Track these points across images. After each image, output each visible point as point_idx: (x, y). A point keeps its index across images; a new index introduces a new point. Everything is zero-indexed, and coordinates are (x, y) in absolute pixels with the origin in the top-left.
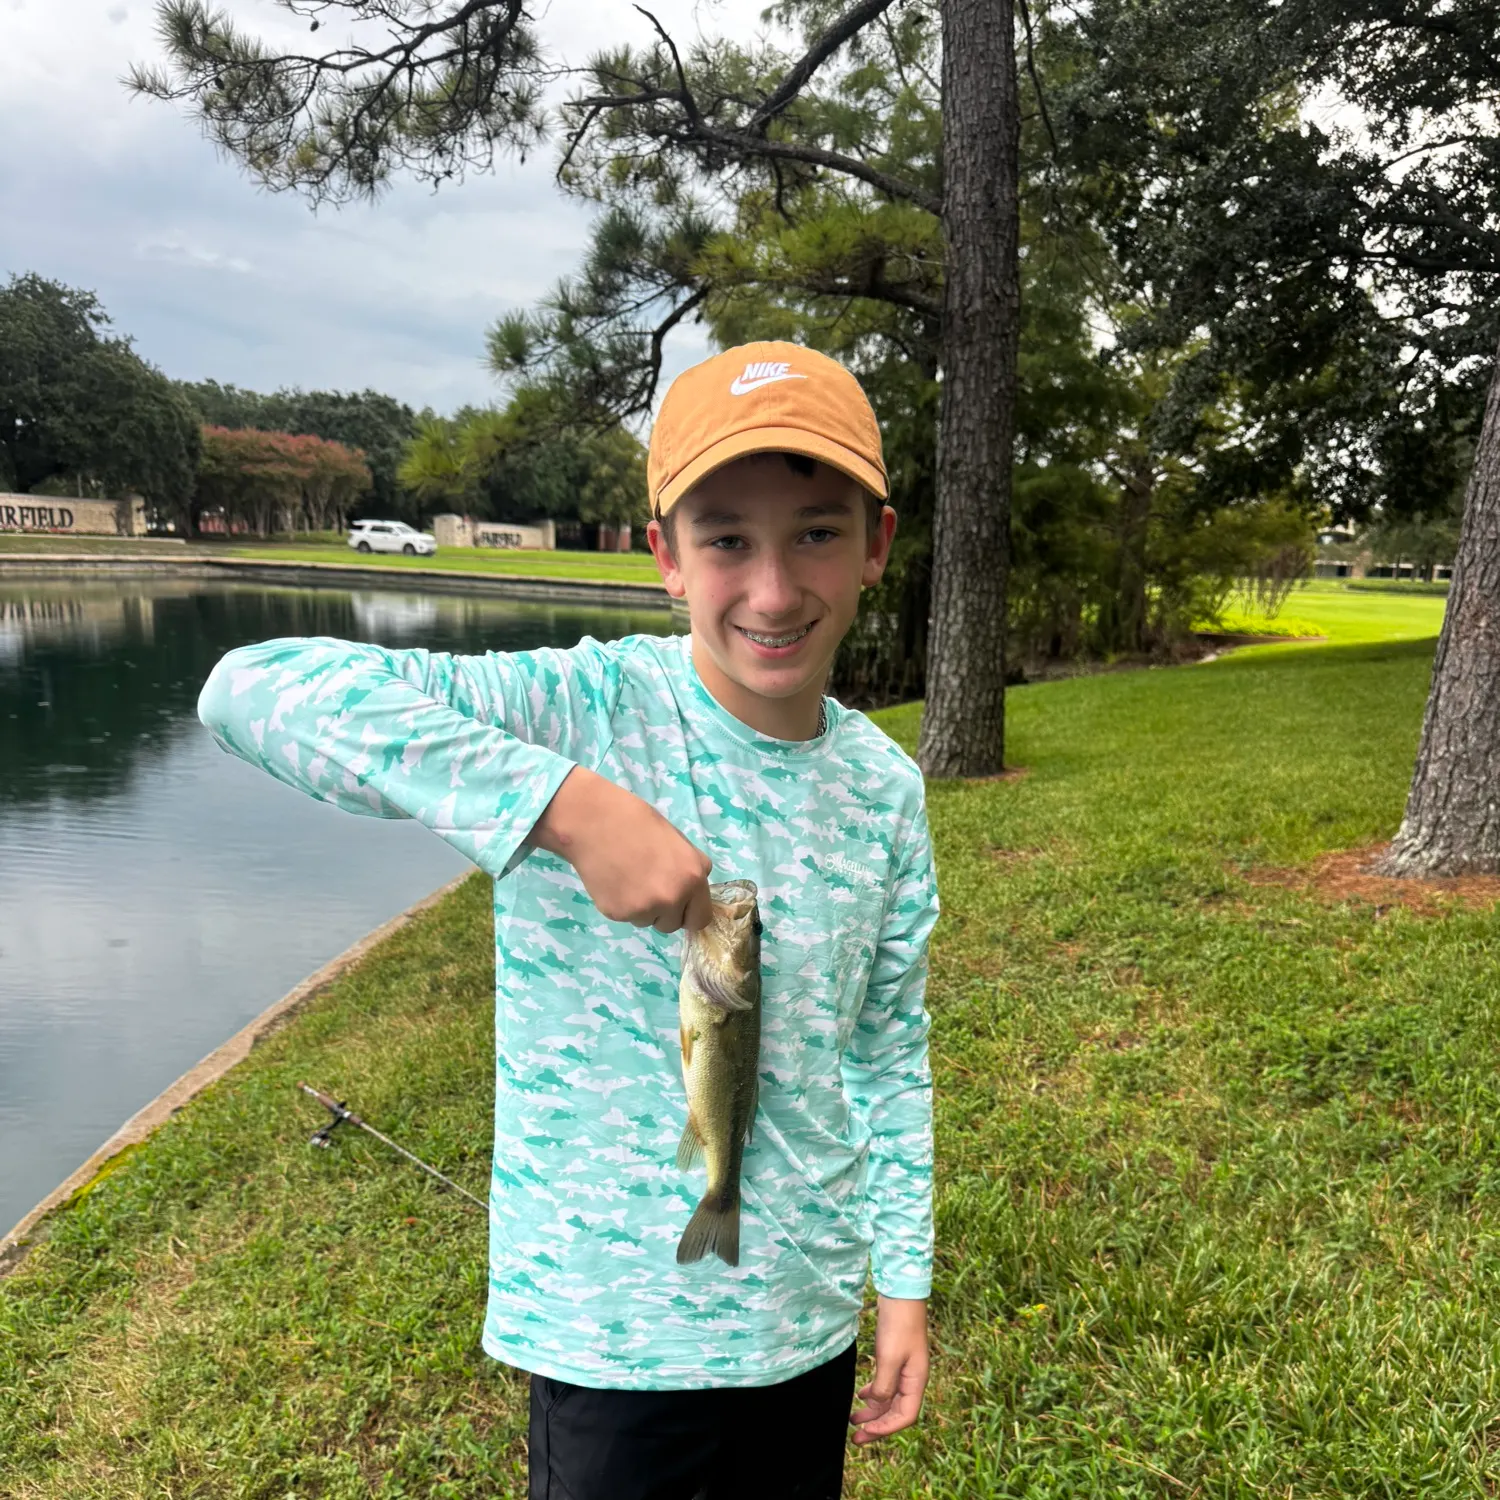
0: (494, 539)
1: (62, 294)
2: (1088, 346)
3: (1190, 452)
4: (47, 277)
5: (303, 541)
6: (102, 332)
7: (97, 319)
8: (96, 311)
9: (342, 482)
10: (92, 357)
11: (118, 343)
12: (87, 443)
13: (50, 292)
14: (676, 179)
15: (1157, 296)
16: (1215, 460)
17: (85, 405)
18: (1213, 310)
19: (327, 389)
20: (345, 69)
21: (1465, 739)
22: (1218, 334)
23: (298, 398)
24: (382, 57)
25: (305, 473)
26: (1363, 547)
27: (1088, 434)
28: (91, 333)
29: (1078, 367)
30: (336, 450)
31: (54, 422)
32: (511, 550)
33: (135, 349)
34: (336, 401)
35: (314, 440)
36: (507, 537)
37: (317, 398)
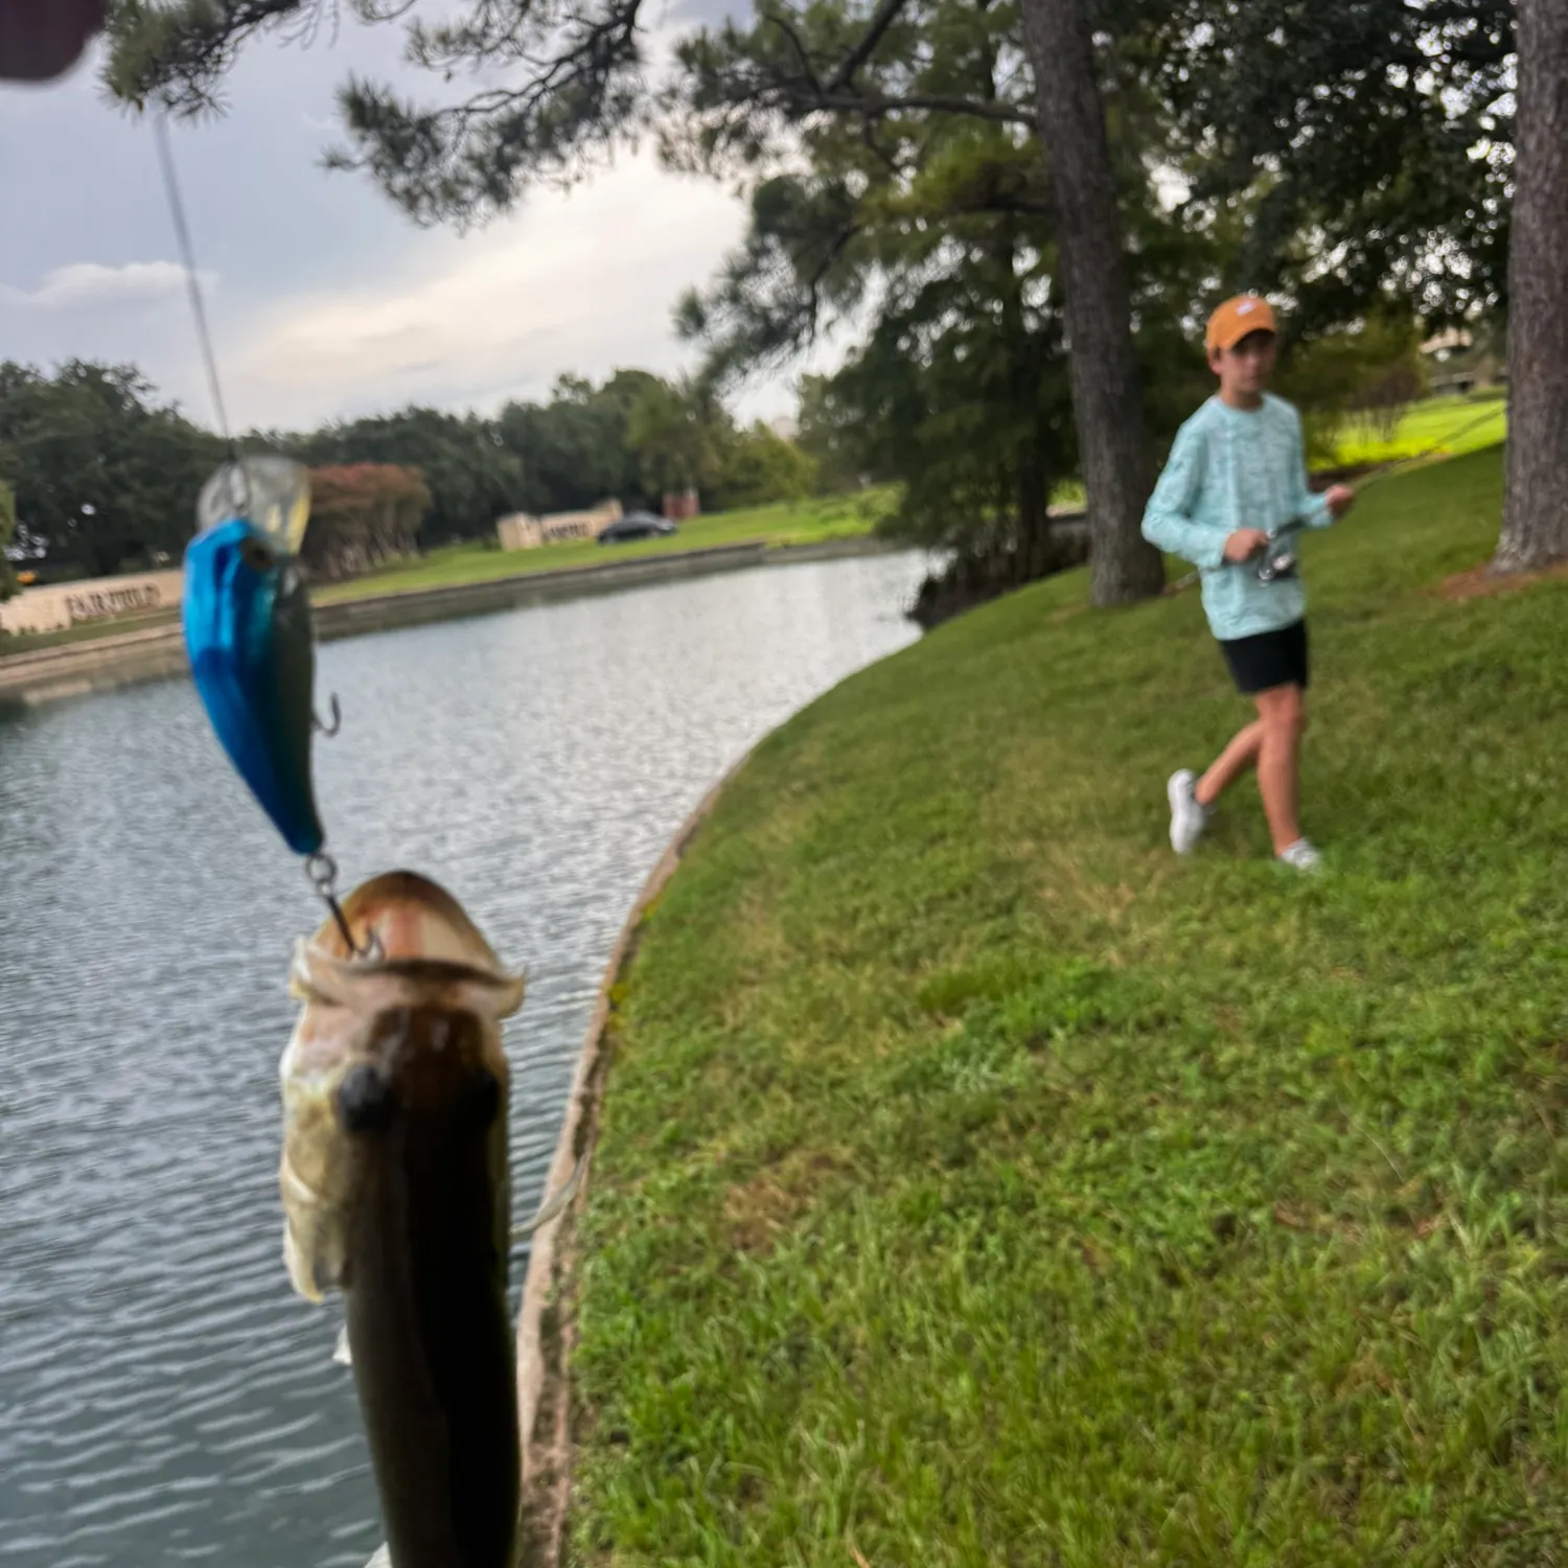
0: (561, 532)
1: (104, 371)
2: (1155, 202)
3: (1278, 287)
4: (87, 358)
5: (377, 572)
6: (151, 402)
7: (143, 389)
8: (140, 382)
9: (403, 504)
10: (146, 428)
11: (166, 411)
12: (159, 515)
13: (94, 374)
14: (762, 136)
15: (1220, 142)
16: (1304, 292)
17: (151, 478)
18: (1278, 143)
19: (370, 414)
20: (489, 110)
21: (1537, 458)
22: (1286, 166)
23: (344, 429)
24: (522, 94)
25: (366, 503)
26: (1483, 354)
27: (1172, 290)
28: (138, 407)
29: (1151, 227)
30: (392, 473)
31: (125, 501)
32: (581, 540)
33: (184, 412)
34: (380, 424)
35: (368, 468)
36: (574, 528)
37: (363, 425)
